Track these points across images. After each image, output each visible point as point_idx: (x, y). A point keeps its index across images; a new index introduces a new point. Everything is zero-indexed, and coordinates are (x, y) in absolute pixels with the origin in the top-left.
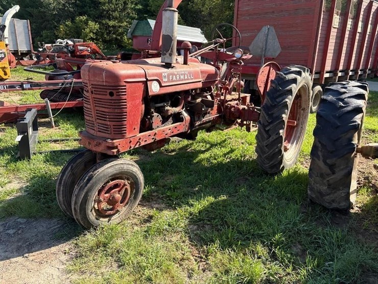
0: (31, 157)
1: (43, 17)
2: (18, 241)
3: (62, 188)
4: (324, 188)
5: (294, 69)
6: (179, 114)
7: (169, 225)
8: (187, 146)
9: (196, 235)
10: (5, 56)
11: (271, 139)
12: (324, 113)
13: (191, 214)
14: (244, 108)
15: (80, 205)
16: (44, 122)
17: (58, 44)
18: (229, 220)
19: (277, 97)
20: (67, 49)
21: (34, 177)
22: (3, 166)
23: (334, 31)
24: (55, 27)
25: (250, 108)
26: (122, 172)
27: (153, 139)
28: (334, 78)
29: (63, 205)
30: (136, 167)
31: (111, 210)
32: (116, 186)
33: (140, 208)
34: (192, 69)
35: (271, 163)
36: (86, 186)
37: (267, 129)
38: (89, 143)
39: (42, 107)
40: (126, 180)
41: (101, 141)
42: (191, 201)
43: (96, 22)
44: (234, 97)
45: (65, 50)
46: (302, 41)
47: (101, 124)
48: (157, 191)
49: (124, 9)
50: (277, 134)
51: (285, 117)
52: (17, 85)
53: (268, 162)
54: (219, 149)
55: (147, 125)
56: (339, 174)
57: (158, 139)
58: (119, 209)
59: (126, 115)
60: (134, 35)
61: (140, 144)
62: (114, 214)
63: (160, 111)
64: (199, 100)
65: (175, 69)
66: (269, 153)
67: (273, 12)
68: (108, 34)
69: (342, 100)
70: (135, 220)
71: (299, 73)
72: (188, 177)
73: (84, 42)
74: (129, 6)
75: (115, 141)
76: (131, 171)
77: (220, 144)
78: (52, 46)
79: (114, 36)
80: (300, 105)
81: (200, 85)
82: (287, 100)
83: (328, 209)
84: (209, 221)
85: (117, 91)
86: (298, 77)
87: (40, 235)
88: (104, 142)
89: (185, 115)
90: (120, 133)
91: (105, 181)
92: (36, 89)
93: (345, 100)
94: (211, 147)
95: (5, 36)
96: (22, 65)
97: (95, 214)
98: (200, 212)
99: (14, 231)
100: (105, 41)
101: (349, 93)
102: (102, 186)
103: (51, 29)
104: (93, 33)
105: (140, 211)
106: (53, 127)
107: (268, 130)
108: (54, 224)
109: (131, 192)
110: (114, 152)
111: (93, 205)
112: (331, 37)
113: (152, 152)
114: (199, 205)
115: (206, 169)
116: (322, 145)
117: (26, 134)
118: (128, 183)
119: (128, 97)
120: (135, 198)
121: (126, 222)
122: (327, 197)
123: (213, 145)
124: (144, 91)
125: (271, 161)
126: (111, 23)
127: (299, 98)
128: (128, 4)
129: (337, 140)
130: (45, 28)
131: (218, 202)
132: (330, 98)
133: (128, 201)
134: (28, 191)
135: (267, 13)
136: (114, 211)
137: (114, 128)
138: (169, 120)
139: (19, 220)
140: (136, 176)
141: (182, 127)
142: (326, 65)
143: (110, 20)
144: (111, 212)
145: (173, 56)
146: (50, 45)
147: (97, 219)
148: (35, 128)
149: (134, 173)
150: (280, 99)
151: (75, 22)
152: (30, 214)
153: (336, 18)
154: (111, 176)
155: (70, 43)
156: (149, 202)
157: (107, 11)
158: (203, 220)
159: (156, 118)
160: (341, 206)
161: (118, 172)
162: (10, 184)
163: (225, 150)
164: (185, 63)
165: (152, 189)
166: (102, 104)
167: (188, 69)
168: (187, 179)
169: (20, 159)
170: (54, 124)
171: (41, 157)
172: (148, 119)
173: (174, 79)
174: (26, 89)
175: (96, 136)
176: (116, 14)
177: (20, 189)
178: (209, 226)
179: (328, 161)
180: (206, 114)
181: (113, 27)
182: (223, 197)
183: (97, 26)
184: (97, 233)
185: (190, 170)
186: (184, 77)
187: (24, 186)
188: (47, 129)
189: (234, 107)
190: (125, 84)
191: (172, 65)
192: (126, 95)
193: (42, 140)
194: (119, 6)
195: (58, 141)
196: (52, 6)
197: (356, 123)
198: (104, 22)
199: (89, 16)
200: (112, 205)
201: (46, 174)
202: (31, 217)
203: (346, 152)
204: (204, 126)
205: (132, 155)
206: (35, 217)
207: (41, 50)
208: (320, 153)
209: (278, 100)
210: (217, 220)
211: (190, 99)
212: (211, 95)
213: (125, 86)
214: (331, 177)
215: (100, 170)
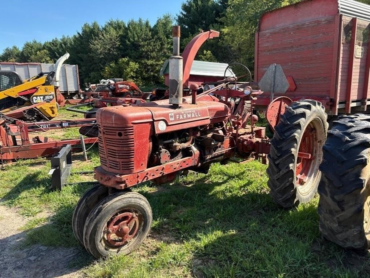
0: (62, 188)
1: (92, 60)
2: (37, 268)
3: (76, 219)
4: (335, 226)
5: (302, 103)
6: (188, 149)
7: (174, 259)
8: (205, 178)
9: (199, 269)
10: (53, 98)
11: (281, 173)
12: (330, 147)
13: (197, 248)
14: (258, 141)
15: (90, 236)
16: (80, 155)
17: (102, 84)
18: (234, 255)
19: (285, 132)
20: (109, 88)
21: (62, 207)
22: (38, 197)
23: (357, 61)
24: (101, 68)
25: (264, 141)
26: (130, 205)
27: (161, 173)
28: (362, 106)
29: (77, 235)
30: (144, 200)
31: (120, 241)
32: (125, 218)
33: (150, 240)
34: (199, 108)
35: (284, 197)
36: (96, 218)
37: (277, 162)
38: (102, 178)
39: (77, 142)
40: (134, 213)
41: (111, 177)
42: (199, 235)
43: (136, 62)
44: (247, 131)
45: (107, 89)
46: (322, 72)
47: (112, 161)
48: (168, 224)
49: (161, 49)
50: (287, 168)
51: (295, 151)
52: (58, 124)
53: (281, 196)
54: (237, 181)
55: (155, 161)
56: (349, 212)
57: (165, 173)
58: (128, 240)
59: (133, 153)
60: (165, 73)
61: (147, 179)
62: (123, 245)
63: (169, 147)
64: (210, 135)
65: (182, 109)
66: (280, 187)
67: (292, 47)
68: (147, 72)
69: (349, 134)
70: (144, 252)
71: (309, 107)
72: (200, 210)
73: (123, 81)
74: (166, 46)
75: (123, 176)
76: (139, 205)
77: (237, 176)
78: (97, 86)
79: (152, 73)
80: (316, 138)
81: (208, 122)
82: (295, 134)
83: (343, 248)
84: (215, 256)
85: (125, 131)
86: (307, 111)
87: (56, 263)
88: (113, 178)
89: (195, 150)
90: (128, 169)
91: (114, 213)
92: (73, 127)
93: (352, 134)
94: (228, 179)
95: (57, 80)
96: (70, 104)
97: (104, 245)
98: (205, 247)
99: (35, 257)
100: (143, 79)
101: (356, 127)
102: (111, 218)
103: (98, 70)
104: (134, 72)
105: (149, 243)
106: (85, 160)
107: (278, 164)
108: (70, 253)
109: (140, 224)
110: (121, 187)
111: (102, 236)
112: (354, 67)
113: (171, 184)
114: (206, 239)
115: (220, 202)
116: (329, 180)
117: (58, 168)
118: (137, 216)
119: (135, 136)
120: (144, 230)
121: (134, 253)
122: (340, 235)
123: (231, 177)
124: (151, 130)
125: (283, 195)
126: (149, 62)
127: (314, 131)
128: (164, 45)
129: (343, 175)
130: (93, 70)
131: (225, 237)
132: (336, 132)
133: (137, 232)
134: (54, 220)
135: (285, 48)
136: (123, 242)
137: (122, 165)
138: (179, 155)
139: (41, 247)
140: (143, 209)
141: (191, 161)
142: (351, 95)
143: (148, 60)
144: (120, 243)
145: (179, 98)
146: (94, 85)
147: (106, 249)
148: (69, 161)
149: (142, 206)
150: (289, 133)
151: (118, 63)
152: (52, 242)
153: (358, 48)
154: (119, 209)
155: (112, 82)
156: (159, 234)
157: (146, 52)
158: (209, 255)
159: (164, 153)
160: (356, 246)
161: (126, 205)
162: (40, 214)
163: (242, 183)
164: (194, 102)
165: (164, 221)
166: (113, 143)
167: (196, 108)
168: (199, 212)
169: (52, 190)
170: (86, 158)
171: (70, 188)
172: (157, 154)
173: (181, 118)
174: (64, 127)
175: (108, 172)
176: (154, 54)
177: (47, 219)
178: (214, 261)
179: (336, 197)
180: (217, 148)
181: (151, 65)
182: (233, 232)
183: (137, 66)
184: (105, 263)
185: (204, 202)
186: (191, 116)
187: (52, 215)
188: (80, 162)
189: (247, 140)
190: (132, 125)
191: (179, 105)
192: (133, 134)
193: (74, 172)
194: (156, 47)
195: (88, 173)
196: (99, 51)
197: (363, 158)
198: (143, 62)
199: (130, 57)
200: (121, 237)
201: (72, 204)
202: (52, 245)
203: (353, 188)
204: (215, 159)
205: (151, 187)
206: (55, 245)
207: (87, 89)
208: (327, 189)
209: (286, 134)
210: (221, 255)
211: (199, 134)
212: (223, 130)
213: (133, 127)
214: (341, 215)
215: (109, 203)
